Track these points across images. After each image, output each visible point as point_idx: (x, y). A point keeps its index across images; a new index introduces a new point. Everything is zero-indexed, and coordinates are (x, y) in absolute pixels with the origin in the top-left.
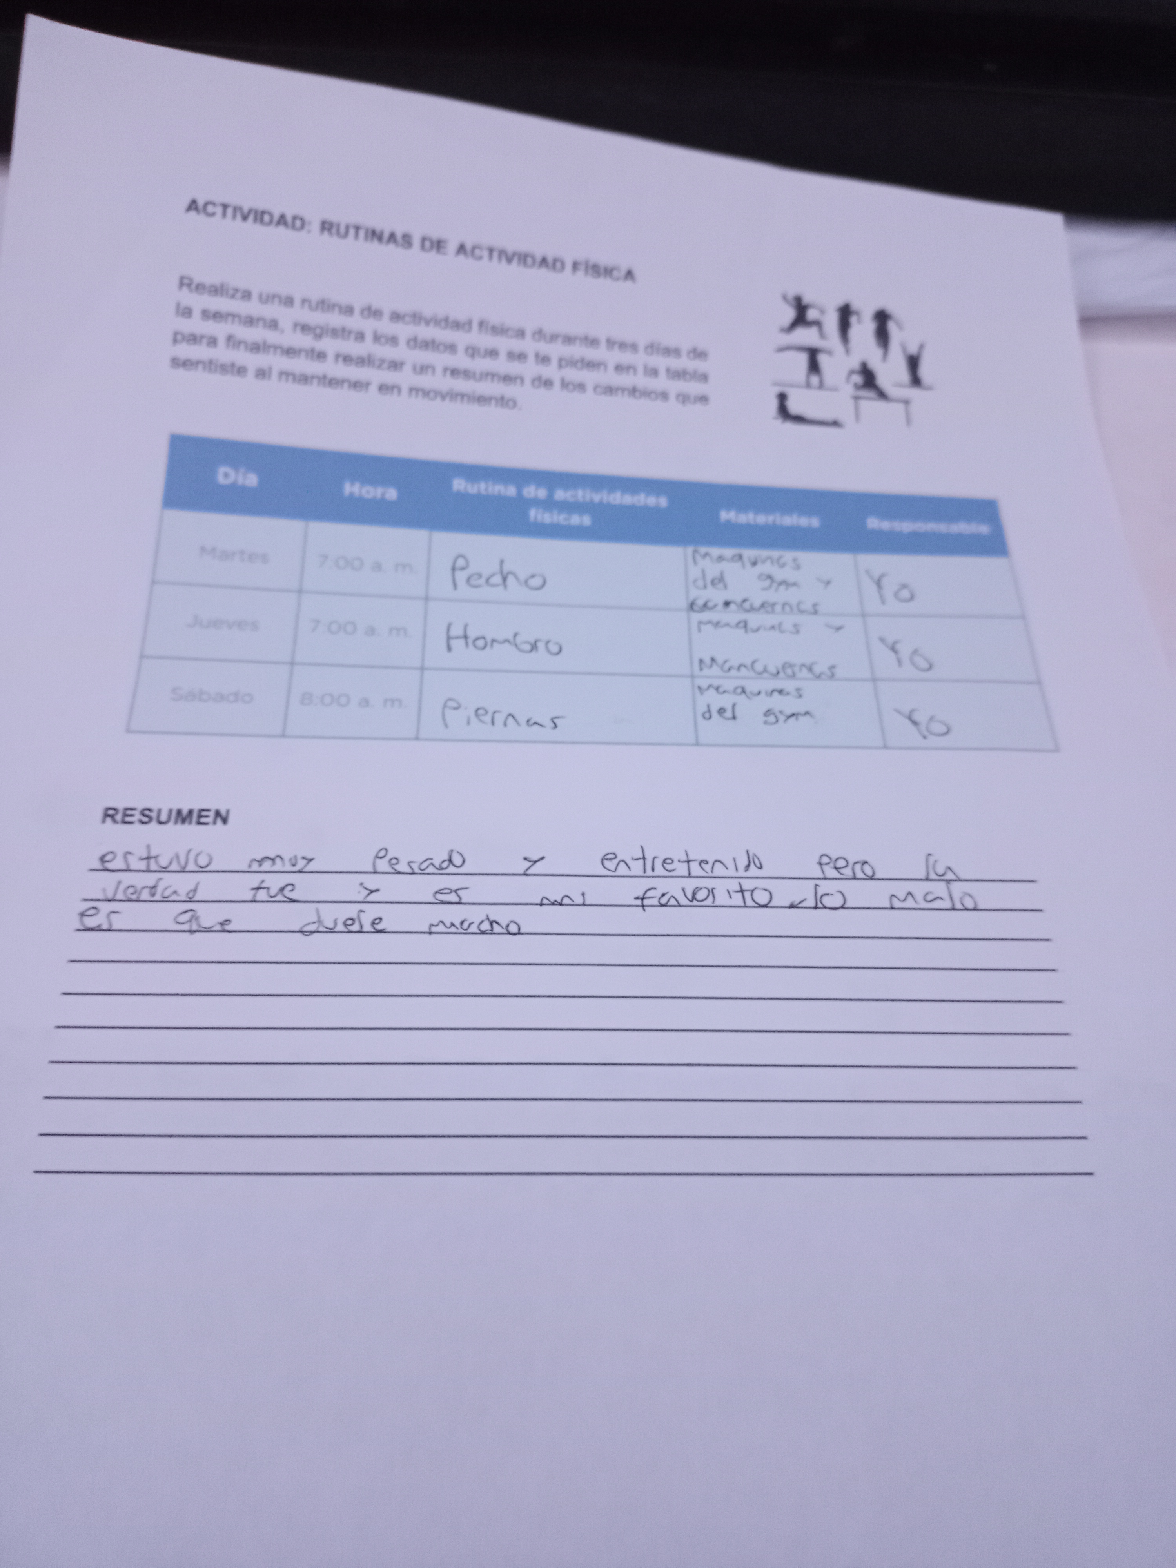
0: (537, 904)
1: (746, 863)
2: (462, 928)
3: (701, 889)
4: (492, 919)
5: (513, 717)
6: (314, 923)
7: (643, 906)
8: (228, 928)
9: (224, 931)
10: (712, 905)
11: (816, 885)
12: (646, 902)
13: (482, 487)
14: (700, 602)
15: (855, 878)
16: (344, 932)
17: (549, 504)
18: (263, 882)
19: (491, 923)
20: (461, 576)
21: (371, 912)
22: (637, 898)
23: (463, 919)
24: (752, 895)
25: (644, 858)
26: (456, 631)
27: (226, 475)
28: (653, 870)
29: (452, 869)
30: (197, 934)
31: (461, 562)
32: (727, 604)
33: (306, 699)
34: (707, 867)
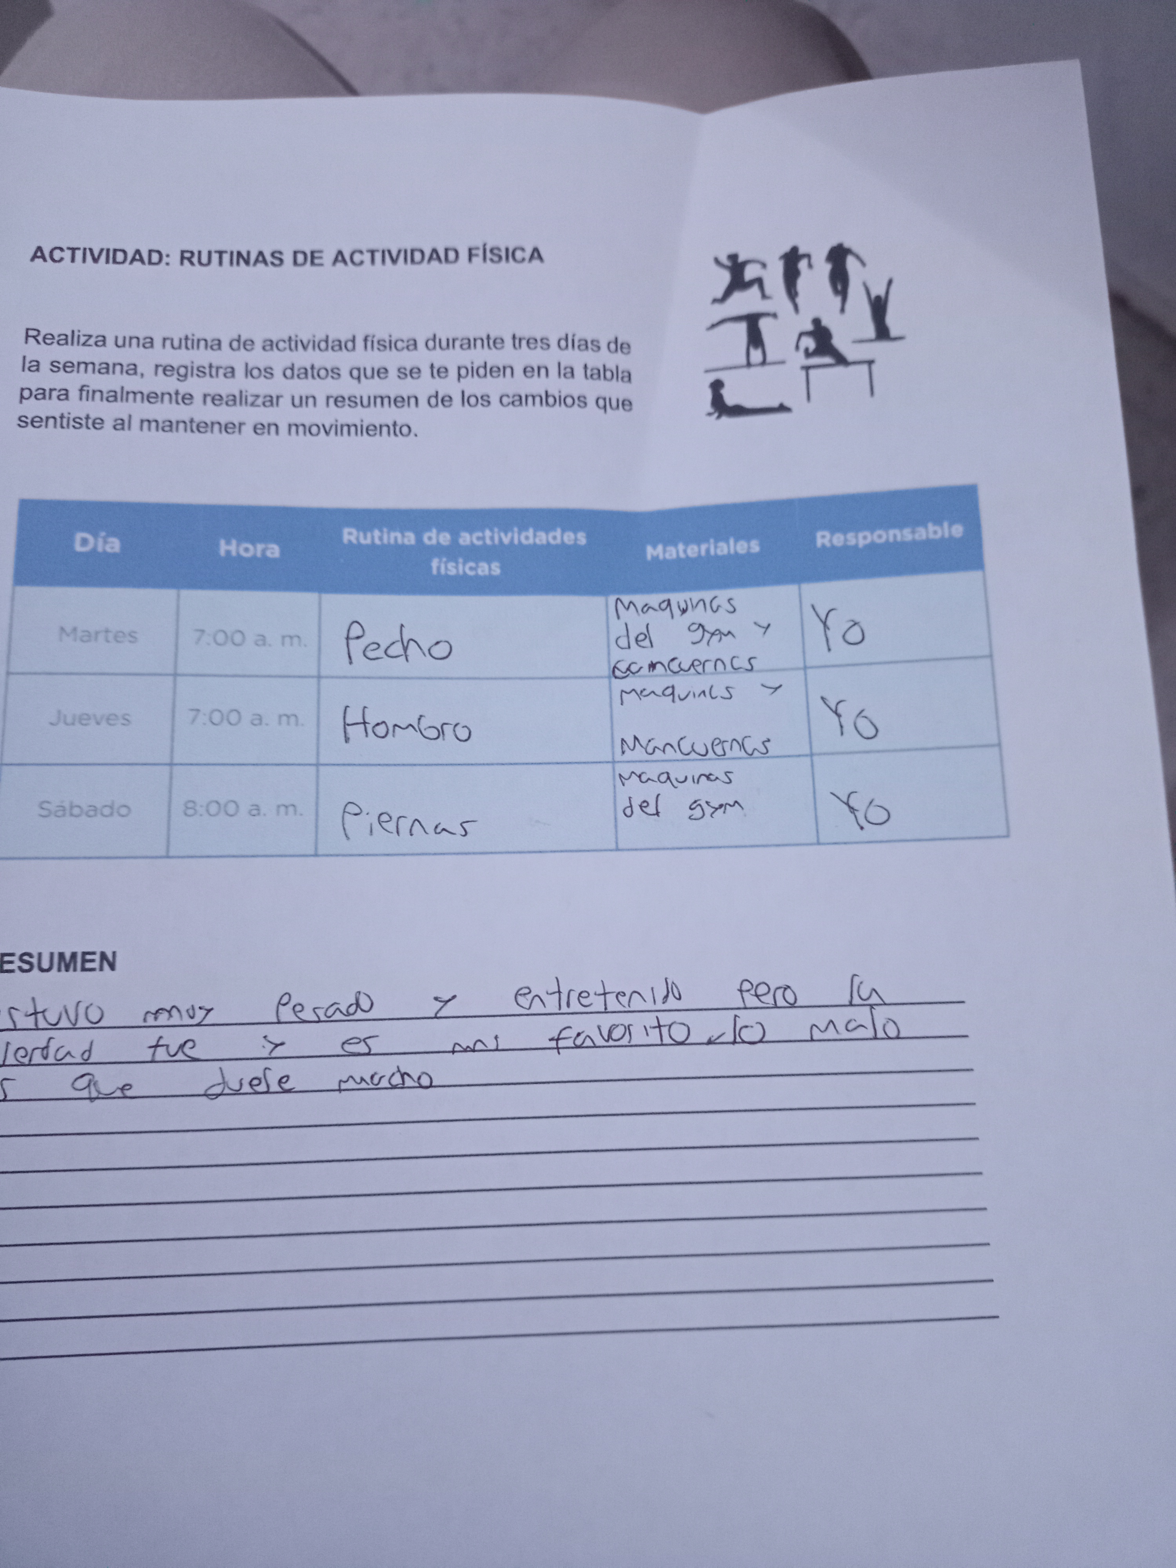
0: (449, 1052)
1: (665, 993)
2: (373, 1083)
3: (618, 1026)
4: (403, 1071)
5: (419, 821)
6: (219, 1084)
7: (558, 1048)
8: (128, 1093)
9: (125, 1097)
10: (628, 1044)
11: (736, 1016)
12: (561, 1043)
13: (375, 537)
14: (623, 666)
15: (776, 1006)
16: (250, 1094)
17: (453, 552)
18: (161, 1037)
19: (402, 1076)
20: (357, 647)
21: (278, 1069)
22: (551, 1040)
23: (373, 1073)
24: (669, 1031)
25: (559, 992)
26: (354, 716)
27: (84, 542)
28: (568, 1005)
29: (360, 1015)
30: (97, 1101)
31: (356, 631)
32: (652, 666)
33: (190, 808)
34: (624, 1000)
